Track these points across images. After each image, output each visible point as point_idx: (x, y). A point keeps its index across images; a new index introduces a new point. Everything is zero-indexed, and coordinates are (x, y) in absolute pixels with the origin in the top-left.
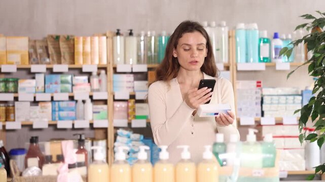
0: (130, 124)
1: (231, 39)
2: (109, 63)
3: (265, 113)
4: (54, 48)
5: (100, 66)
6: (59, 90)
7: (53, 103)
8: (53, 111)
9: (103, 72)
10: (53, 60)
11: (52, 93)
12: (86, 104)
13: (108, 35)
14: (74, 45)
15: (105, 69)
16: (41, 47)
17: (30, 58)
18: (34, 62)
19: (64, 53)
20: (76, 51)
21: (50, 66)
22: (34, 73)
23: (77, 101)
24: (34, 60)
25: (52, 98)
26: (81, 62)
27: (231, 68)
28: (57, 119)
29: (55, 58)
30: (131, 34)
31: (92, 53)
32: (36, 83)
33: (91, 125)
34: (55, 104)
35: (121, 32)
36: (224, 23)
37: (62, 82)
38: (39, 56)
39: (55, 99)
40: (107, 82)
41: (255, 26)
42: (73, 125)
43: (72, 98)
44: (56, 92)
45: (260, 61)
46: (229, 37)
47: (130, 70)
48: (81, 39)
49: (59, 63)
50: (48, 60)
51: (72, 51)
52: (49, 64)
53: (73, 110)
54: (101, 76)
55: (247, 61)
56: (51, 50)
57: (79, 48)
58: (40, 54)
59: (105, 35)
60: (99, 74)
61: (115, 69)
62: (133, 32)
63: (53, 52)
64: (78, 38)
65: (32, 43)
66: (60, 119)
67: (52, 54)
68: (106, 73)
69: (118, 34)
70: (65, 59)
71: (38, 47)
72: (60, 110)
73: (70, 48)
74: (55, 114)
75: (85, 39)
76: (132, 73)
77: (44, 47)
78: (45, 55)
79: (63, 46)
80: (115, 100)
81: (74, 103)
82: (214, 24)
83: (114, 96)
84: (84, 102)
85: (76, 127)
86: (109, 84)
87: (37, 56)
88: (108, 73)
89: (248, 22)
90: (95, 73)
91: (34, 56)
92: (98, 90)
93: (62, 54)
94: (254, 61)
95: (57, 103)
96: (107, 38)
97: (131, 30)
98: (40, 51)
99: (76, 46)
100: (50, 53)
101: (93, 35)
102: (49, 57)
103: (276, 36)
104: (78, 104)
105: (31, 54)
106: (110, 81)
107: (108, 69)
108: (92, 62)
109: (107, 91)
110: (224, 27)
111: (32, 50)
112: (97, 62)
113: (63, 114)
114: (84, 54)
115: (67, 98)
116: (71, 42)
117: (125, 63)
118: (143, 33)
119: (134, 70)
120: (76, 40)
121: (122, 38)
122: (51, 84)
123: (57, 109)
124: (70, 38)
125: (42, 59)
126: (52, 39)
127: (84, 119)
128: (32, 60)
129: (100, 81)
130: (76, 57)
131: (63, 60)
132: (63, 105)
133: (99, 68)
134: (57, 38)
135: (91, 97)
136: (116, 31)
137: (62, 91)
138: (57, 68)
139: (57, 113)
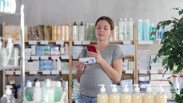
1: (135, 28)
2: (70, 40)
3: (151, 67)
4: (41, 32)
5: (65, 42)
6: (43, 54)
7: (40, 61)
8: (40, 65)
9: (67, 45)
10: (40, 38)
11: (40, 56)
12: (57, 62)
13: (69, 25)
14: (51, 30)
15: (68, 43)
16: (34, 31)
17: (28, 37)
18: (30, 39)
19: (46, 35)
20: (52, 33)
21: (39, 41)
22: (31, 45)
23: (53, 60)
24: (30, 38)
25: (40, 58)
26: (55, 39)
27: (135, 43)
28: (42, 69)
29: (42, 37)
30: (82, 24)
31: (61, 34)
32: (31, 50)
33: (60, 73)
34: (41, 61)
35: (76, 23)
36: (131, 19)
37: (45, 50)
38: (33, 36)
39: (41, 59)
40: (69, 50)
41: (148, 21)
42: (51, 72)
43: (50, 59)
44: (42, 55)
45: (150, 40)
46: (134, 27)
47: (81, 44)
48: (55, 27)
49: (44, 40)
50: (37, 38)
51: (51, 33)
52: (38, 40)
53: (50, 65)
54: (65, 46)
55: (143, 39)
56: (40, 33)
57: (54, 32)
58: (34, 35)
59: (68, 25)
60: (64, 46)
61: (73, 43)
62: (83, 23)
63: (41, 34)
64: (54, 27)
65: (29, 29)
66: (44, 69)
67: (40, 35)
68: (68, 45)
69: (75, 24)
70: (47, 38)
71: (32, 31)
72: (44, 65)
73: (49, 32)
74: (41, 67)
75: (58, 27)
76: (82, 45)
77: (36, 32)
78: (36, 35)
79: (46, 31)
80: (73, 60)
81: (51, 61)
82: (126, 19)
83: (72, 58)
84: (56, 60)
85: (52, 74)
86: (70, 51)
87: (32, 36)
88: (69, 45)
89: (144, 19)
90: (62, 45)
91: (31, 36)
92: (64, 54)
93: (45, 35)
94: (147, 39)
95: (42, 61)
96: (69, 26)
97: (82, 23)
98: (33, 33)
99: (52, 31)
100: (39, 34)
101: (62, 25)
102: (38, 36)
104: (53, 61)
105: (29, 35)
106: (70, 50)
107: (69, 43)
108: (61, 39)
109: (69, 55)
110: (131, 21)
111: (29, 33)
112: (63, 39)
113: (45, 67)
114: (57, 35)
115: (48, 59)
116: (50, 29)
117: (78, 40)
118: (88, 24)
119: (83, 44)
120: (52, 27)
121: (77, 27)
122: (39, 51)
123: (42, 64)
124: (50, 26)
125: (35, 38)
126: (40, 27)
127: (56, 70)
128: (29, 38)
129: (65, 49)
130: (52, 36)
131: (45, 38)
132: (45, 62)
133: (65, 43)
134: (43, 26)
135: (60, 58)
136: (74, 23)
137: (45, 55)
138: (42, 42)
139: (42, 66)
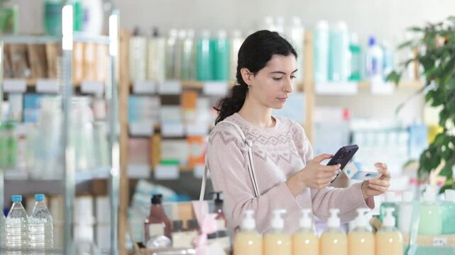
0: (152, 173)
4: (37, 55)
10: (36, 71)
16: (19, 52)
21: (31, 82)
26: (79, 75)
27: (307, 88)
29: (40, 69)
30: (156, 34)
32: (11, 108)
35: (140, 31)
36: (297, 21)
38: (14, 67)
47: (149, 88)
49: (46, 75)
50: (27, 73)
52: (30, 78)
56: (33, 57)
58: (17, 65)
61: (131, 88)
62: (159, 31)
63: (37, 61)
67: (34, 63)
69: (136, 33)
76: (155, 94)
78: (24, 65)
80: (130, 136)
83: (129, 129)
87: (11, 67)
88: (121, 95)
90: (99, 94)
91: (8, 66)
93: (50, 63)
96: (120, 39)
97: (155, 29)
98: (16, 58)
100: (32, 61)
102: (29, 65)
103: (372, 42)
110: (297, 27)
114: (84, 64)
117: (147, 78)
118: (174, 34)
121: (144, 40)
125: (19, 71)
129: (107, 107)
131: (51, 73)
136: (133, 30)
138: (42, 85)
